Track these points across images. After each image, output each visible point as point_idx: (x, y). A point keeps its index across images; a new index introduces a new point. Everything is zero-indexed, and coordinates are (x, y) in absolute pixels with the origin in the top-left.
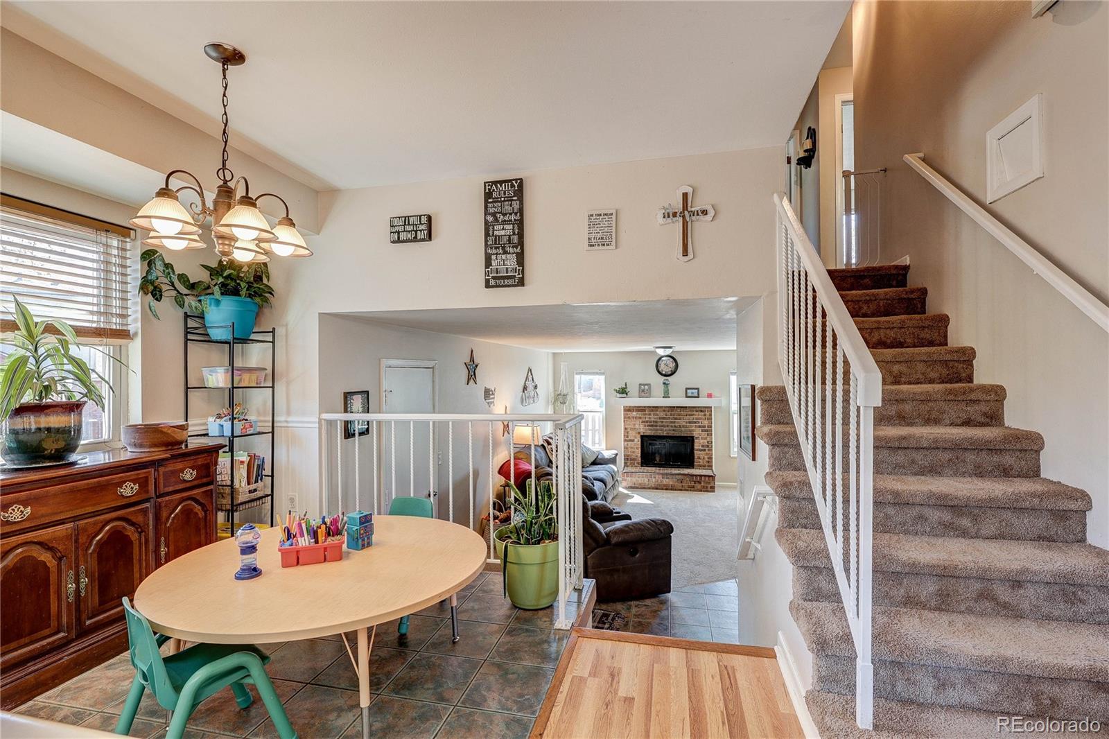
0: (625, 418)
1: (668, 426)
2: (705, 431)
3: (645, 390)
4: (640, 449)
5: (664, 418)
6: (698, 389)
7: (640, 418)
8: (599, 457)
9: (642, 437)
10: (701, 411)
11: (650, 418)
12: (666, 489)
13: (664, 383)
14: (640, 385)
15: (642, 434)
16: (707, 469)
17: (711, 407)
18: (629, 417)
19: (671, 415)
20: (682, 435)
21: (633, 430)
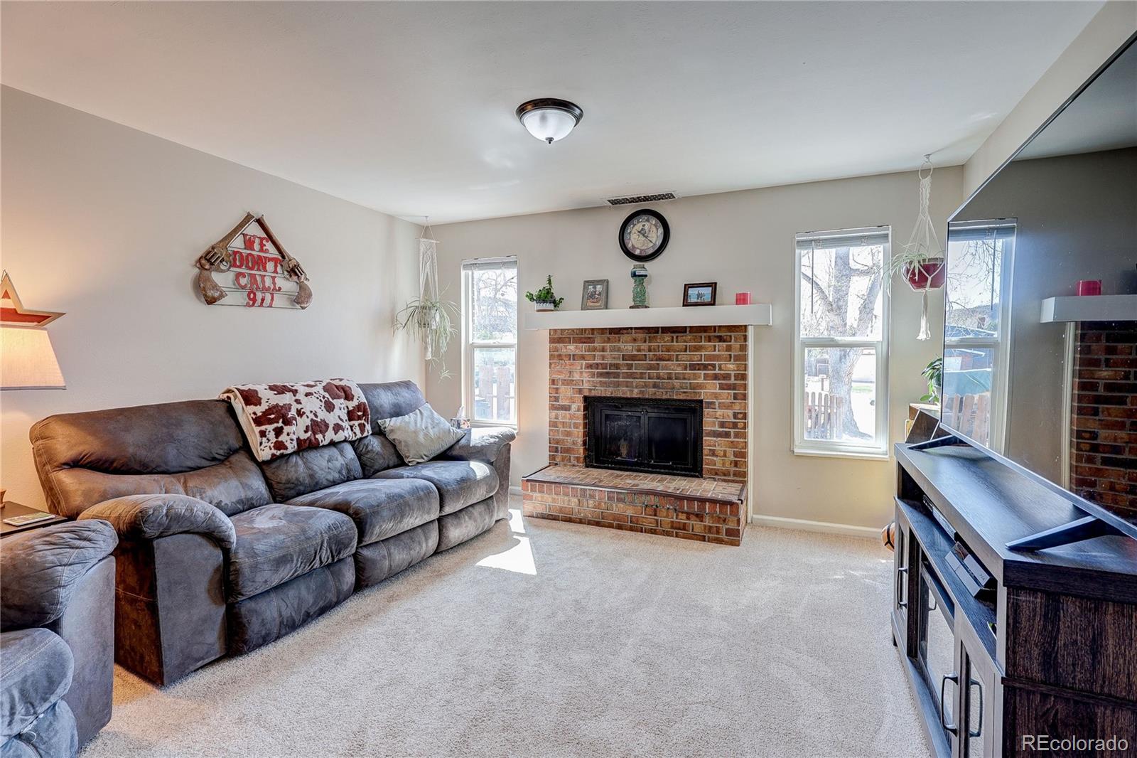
0: (551, 357)
1: (642, 376)
2: (729, 387)
3: (596, 294)
4: (581, 428)
5: (633, 358)
6: (713, 286)
7: (583, 357)
9: (586, 399)
10: (721, 339)
11: (603, 357)
12: (620, 527)
13: (634, 275)
14: (587, 283)
15: (587, 394)
16: (733, 481)
17: (745, 327)
18: (560, 355)
19: (650, 351)
20: (675, 397)
21: (568, 385)
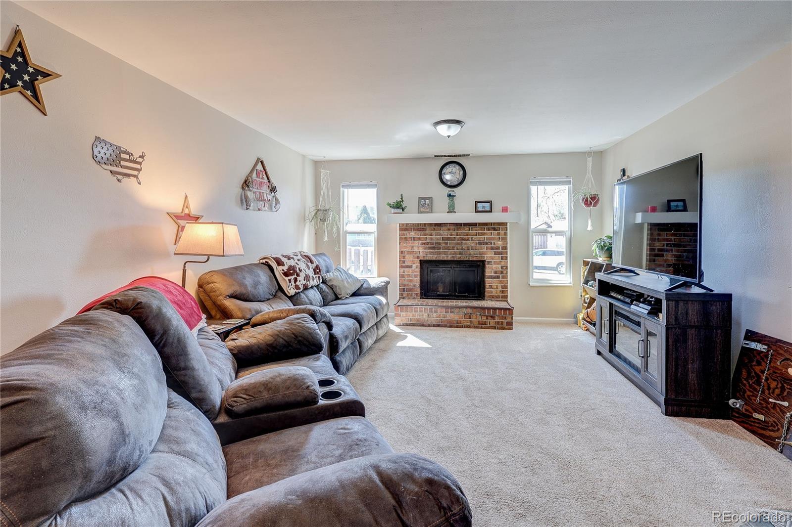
0: (400, 239)
1: (453, 248)
2: (499, 254)
3: (425, 204)
4: (419, 277)
5: (448, 239)
6: (490, 202)
7: (419, 239)
8: (365, 285)
9: (422, 263)
10: (494, 229)
11: (431, 239)
12: (451, 326)
13: (449, 195)
14: (420, 199)
15: (422, 259)
16: (501, 301)
17: (506, 224)
18: (406, 238)
19: (457, 235)
20: (471, 259)
21: (411, 254)
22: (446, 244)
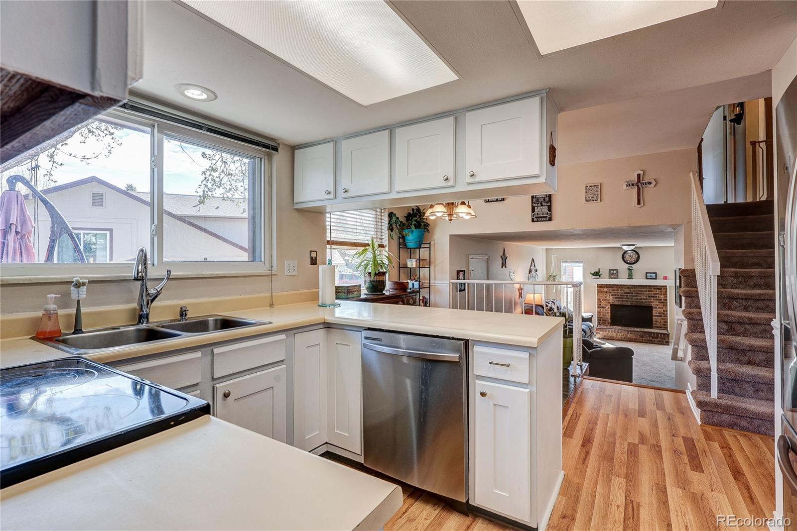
0: (598, 292)
1: (632, 299)
2: (661, 303)
3: (613, 274)
4: (610, 314)
5: (629, 293)
6: (656, 273)
7: (610, 292)
9: (612, 306)
10: (659, 289)
11: (617, 293)
12: (631, 341)
13: (629, 269)
14: (610, 270)
15: (611, 303)
16: (663, 330)
17: (667, 286)
18: (601, 292)
19: (634, 292)
20: (643, 305)
21: (604, 301)
22: (627, 296)
